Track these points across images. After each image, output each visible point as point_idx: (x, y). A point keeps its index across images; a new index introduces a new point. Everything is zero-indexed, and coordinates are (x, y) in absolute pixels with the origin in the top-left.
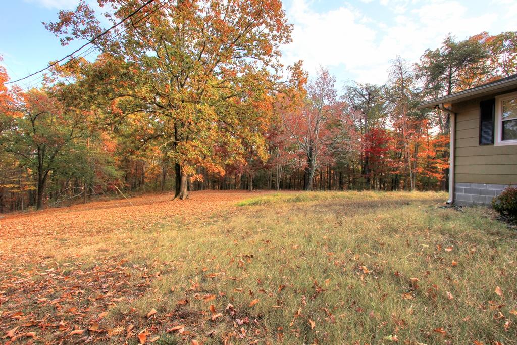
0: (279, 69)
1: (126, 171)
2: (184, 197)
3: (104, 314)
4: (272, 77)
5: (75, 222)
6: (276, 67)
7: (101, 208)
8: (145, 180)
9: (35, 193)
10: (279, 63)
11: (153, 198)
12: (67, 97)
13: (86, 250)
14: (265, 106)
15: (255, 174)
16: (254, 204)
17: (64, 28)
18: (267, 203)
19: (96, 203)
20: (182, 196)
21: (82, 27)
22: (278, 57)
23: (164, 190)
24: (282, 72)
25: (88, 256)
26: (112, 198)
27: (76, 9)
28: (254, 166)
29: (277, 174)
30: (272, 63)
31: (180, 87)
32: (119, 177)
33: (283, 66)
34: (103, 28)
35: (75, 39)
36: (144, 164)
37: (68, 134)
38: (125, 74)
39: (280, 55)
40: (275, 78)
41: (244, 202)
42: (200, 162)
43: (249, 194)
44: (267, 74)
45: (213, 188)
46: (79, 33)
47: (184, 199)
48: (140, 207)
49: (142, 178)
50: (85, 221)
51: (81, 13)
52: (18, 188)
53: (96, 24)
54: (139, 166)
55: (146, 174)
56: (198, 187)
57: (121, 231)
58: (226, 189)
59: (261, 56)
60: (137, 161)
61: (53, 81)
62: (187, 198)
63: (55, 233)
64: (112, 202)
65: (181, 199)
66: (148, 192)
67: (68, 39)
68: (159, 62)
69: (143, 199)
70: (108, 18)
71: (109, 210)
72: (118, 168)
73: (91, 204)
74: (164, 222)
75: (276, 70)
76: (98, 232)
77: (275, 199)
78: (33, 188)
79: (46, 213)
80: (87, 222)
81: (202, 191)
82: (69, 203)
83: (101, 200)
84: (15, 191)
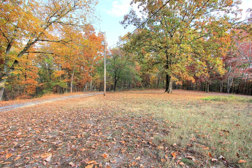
0: (238, 13)
1: (143, 79)
2: (170, 92)
3: (152, 138)
4: (231, 20)
5: (128, 98)
6: (236, 12)
7: (135, 93)
8: (150, 83)
9: (113, 86)
10: (239, 9)
11: (153, 91)
12: (126, 49)
13: (135, 109)
14: (226, 40)
15: (212, 83)
16: (215, 100)
17: (125, 22)
18: (225, 101)
19: (132, 91)
20: (169, 91)
21: (131, 20)
22: (239, 5)
23: (158, 88)
24: (241, 15)
25: (136, 112)
26: (137, 89)
27: (129, 13)
28: (211, 78)
29: (228, 83)
30: (232, 11)
31: (171, 37)
32: (140, 81)
33: (242, 10)
34: (138, 18)
35: (129, 25)
36: (150, 75)
37: (124, 64)
38: (149, 35)
39: (240, 3)
40: (234, 20)
41: (206, 98)
42: (180, 75)
43: (207, 94)
44: (227, 19)
45: (183, 89)
46: (130, 22)
47: (170, 93)
48: (150, 95)
49: (149, 82)
50: (130, 98)
51: (131, 14)
52: (108, 83)
53: (136, 17)
54: (148, 76)
55: (151, 80)
56: (175, 87)
57: (145, 104)
58: (191, 90)
59: (223, 8)
60: (148, 74)
61: (120, 44)
62: (171, 93)
63: (122, 101)
64: (137, 91)
65: (169, 93)
66: (151, 88)
67: (126, 26)
68: (163, 27)
69: (150, 91)
70: (141, 12)
71: (138, 94)
72: (140, 77)
73: (130, 91)
74: (163, 103)
75: (236, 14)
76: (137, 103)
77: (231, 99)
78: (112, 84)
79: (117, 93)
80: (131, 98)
81: (177, 90)
82: (123, 90)
83: (134, 90)
84: (108, 84)
